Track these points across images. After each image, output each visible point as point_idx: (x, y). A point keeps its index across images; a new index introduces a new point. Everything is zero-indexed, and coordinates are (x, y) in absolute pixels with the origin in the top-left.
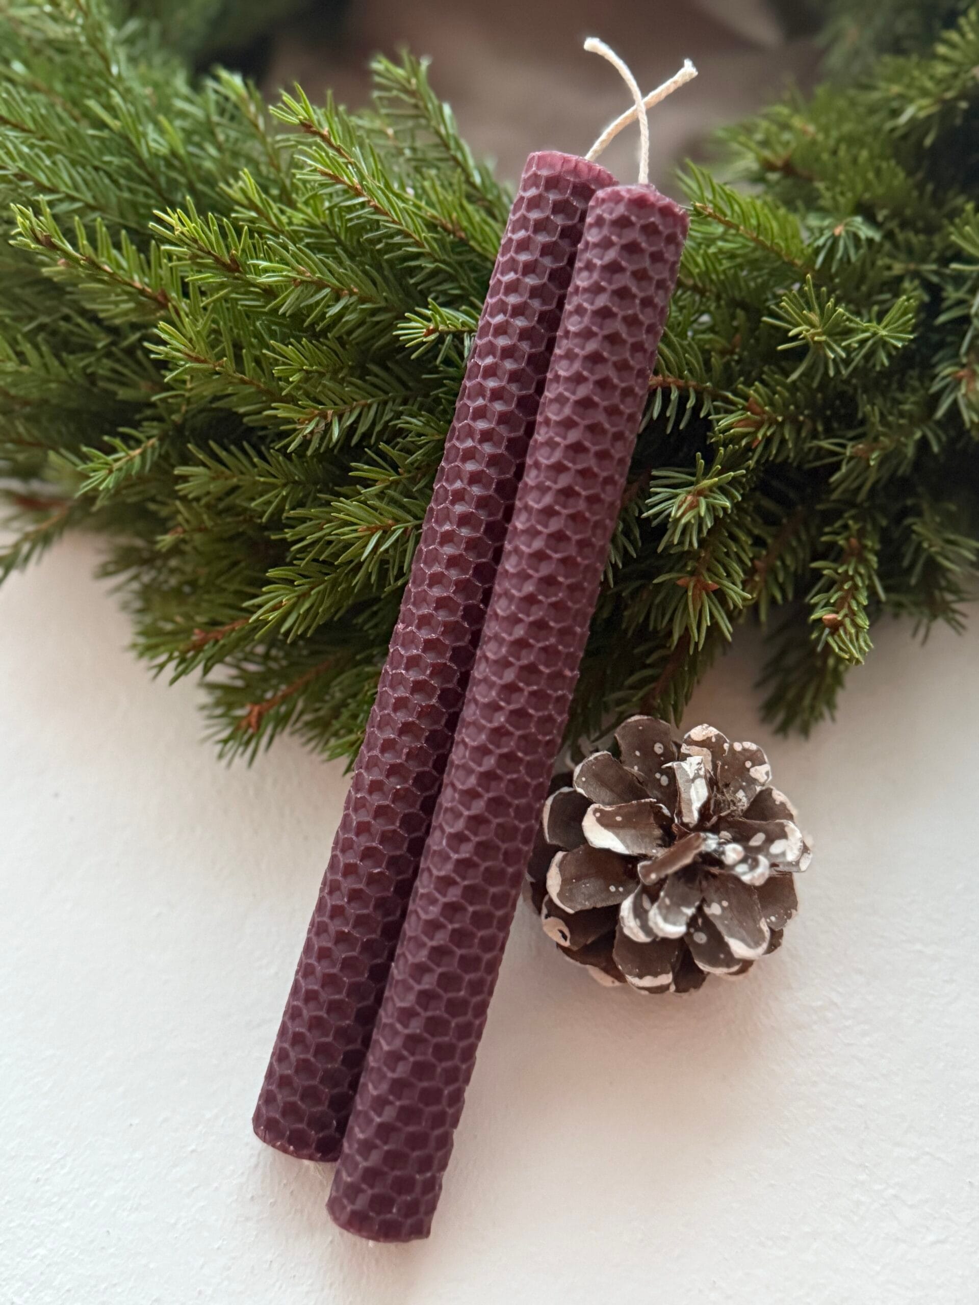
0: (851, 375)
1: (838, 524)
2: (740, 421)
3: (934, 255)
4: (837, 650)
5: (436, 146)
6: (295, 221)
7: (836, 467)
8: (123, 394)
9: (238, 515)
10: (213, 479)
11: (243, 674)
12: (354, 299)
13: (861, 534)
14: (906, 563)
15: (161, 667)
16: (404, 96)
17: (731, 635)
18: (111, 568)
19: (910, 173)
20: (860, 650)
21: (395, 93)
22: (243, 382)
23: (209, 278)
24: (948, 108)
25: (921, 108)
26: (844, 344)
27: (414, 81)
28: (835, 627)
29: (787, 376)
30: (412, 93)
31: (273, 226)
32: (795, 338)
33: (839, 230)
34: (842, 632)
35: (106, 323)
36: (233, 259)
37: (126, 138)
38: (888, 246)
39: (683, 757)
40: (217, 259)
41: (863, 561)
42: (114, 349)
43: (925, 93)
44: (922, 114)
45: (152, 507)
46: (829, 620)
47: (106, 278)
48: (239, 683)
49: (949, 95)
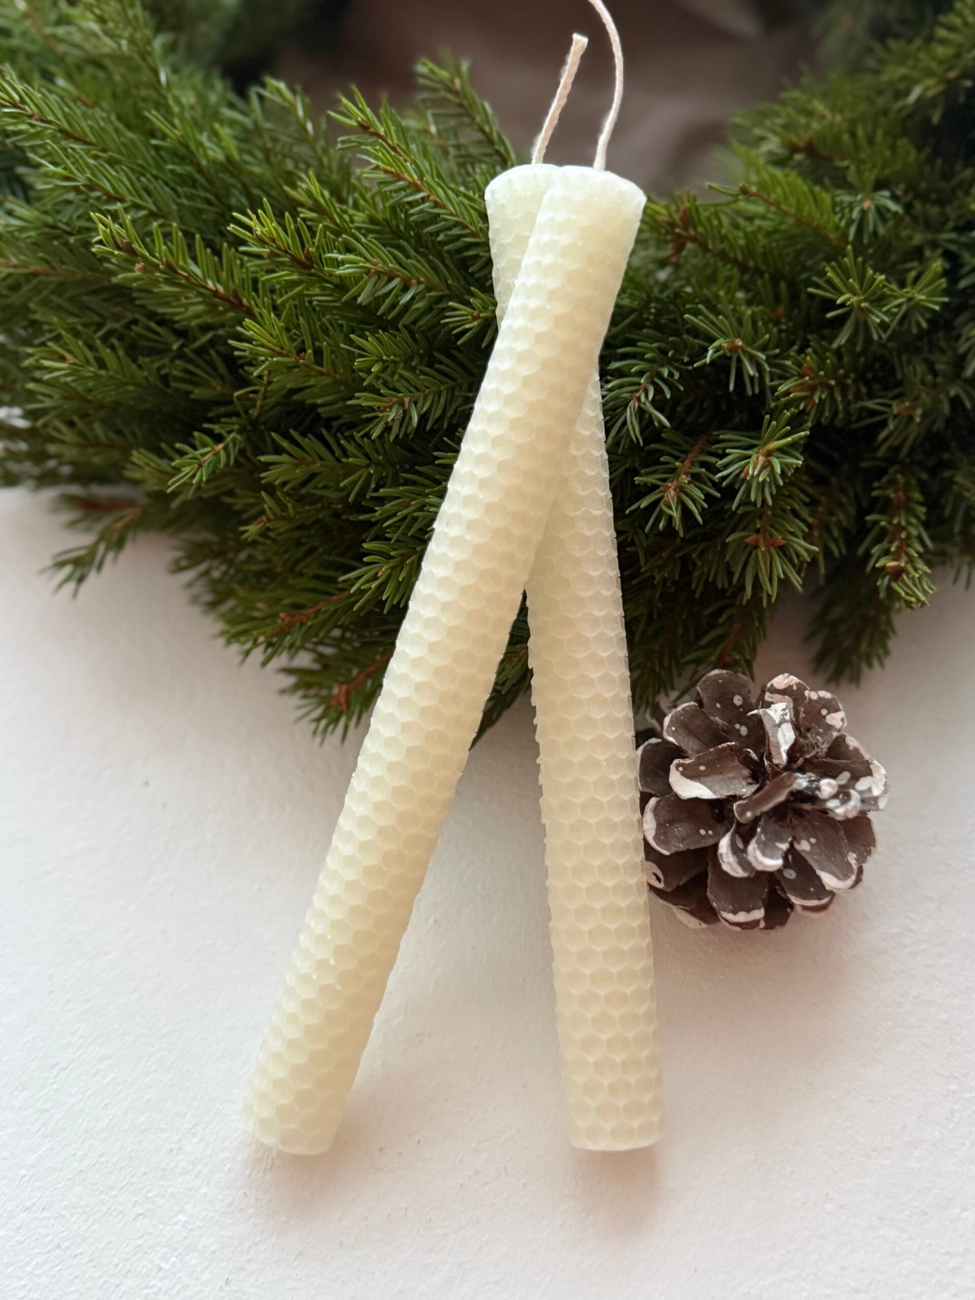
0: (890, 339)
1: (885, 480)
2: (795, 387)
3: (951, 224)
4: (903, 594)
5: (480, 142)
6: (355, 218)
7: (884, 424)
8: (198, 393)
9: (314, 503)
10: (296, 466)
11: (321, 657)
12: (422, 287)
13: (907, 487)
14: (947, 512)
15: (247, 653)
16: (450, 97)
17: (802, 586)
18: (184, 563)
19: (920, 149)
20: (925, 592)
21: (443, 93)
22: (322, 374)
23: (285, 275)
24: (951, 86)
25: (927, 89)
26: (884, 309)
27: (457, 82)
28: (897, 574)
29: (831, 342)
30: (456, 93)
31: (337, 224)
32: (843, 305)
33: (867, 204)
34: (905, 577)
35: (177, 326)
36: (309, 257)
37: (187, 147)
38: (908, 219)
39: (768, 705)
40: (293, 258)
41: (910, 511)
42: (186, 350)
43: (930, 73)
44: (930, 94)
45: (228, 500)
46: (892, 567)
47: (183, 281)
48: (316, 666)
49: (952, 75)
